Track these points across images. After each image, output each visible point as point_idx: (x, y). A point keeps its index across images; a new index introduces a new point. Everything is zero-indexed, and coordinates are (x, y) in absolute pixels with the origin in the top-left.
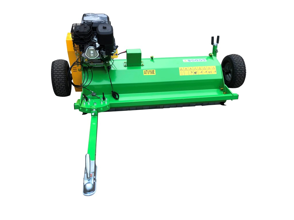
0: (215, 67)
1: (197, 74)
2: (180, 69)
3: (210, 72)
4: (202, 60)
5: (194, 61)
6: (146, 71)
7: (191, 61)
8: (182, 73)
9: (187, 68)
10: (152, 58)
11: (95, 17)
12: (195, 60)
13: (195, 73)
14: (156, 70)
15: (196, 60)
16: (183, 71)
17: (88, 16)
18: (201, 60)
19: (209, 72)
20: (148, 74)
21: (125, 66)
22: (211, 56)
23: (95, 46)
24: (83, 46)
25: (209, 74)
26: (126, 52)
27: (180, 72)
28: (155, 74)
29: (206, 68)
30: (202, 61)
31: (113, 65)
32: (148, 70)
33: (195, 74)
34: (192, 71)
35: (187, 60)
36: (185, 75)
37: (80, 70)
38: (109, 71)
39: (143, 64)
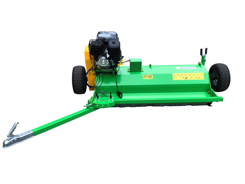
0: (203, 74)
1: (188, 79)
2: (173, 75)
3: (199, 78)
4: (192, 67)
5: (185, 68)
6: (145, 76)
7: (183, 69)
8: (174, 78)
9: (179, 74)
10: (150, 65)
11: (107, 34)
13: (186, 78)
14: (154, 75)
15: (187, 68)
16: (176, 77)
17: (101, 33)
20: (146, 78)
21: (128, 72)
22: (200, 64)
23: (106, 56)
24: (97, 56)
25: (197, 79)
26: (130, 61)
28: (152, 79)
29: (195, 75)
31: (119, 71)
32: (147, 75)
34: (184, 77)
35: (179, 68)
36: (178, 80)
37: (94, 74)
38: (115, 76)
39: (143, 70)
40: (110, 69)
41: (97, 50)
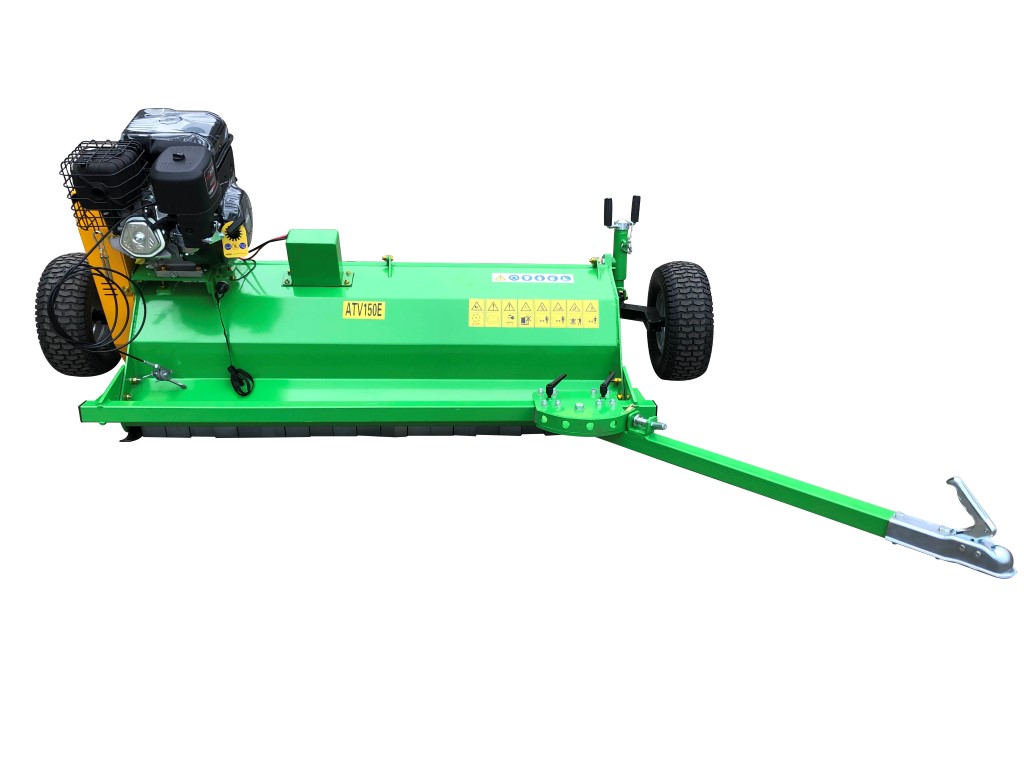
0: (596, 304)
1: (531, 325)
2: (471, 305)
3: (577, 321)
4: (559, 276)
5: (531, 278)
6: (354, 304)
7: (521, 280)
8: (475, 320)
9: (498, 302)
10: (387, 262)
11: (170, 122)
12: (533, 276)
13: (523, 320)
14: (391, 303)
15: (536, 278)
16: (481, 314)
17: (149, 116)
18: (556, 278)
19: (573, 321)
20: (357, 316)
21: (286, 285)
22: (594, 263)
25: (572, 326)
26: (285, 238)
27: (471, 314)
28: (383, 317)
29: (564, 308)
30: (559, 281)
32: (360, 303)
33: (521, 326)
34: (514, 314)
35: (506, 276)
36: (488, 325)
37: (128, 290)
38: (218, 300)
39: (349, 280)
40: (193, 269)
41: (99, 185)
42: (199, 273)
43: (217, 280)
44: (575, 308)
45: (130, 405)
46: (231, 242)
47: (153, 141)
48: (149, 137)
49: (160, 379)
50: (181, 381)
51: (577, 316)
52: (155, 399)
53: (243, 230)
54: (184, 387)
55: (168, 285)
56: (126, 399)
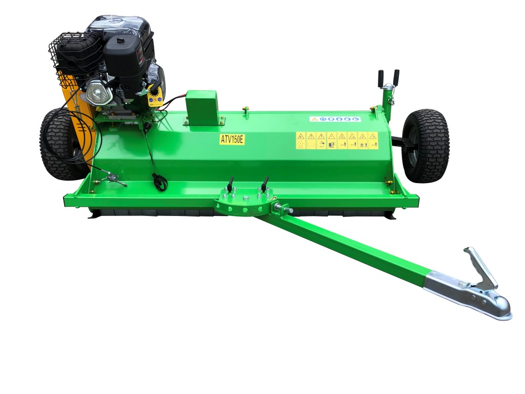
0: (376, 134)
1: (335, 148)
2: (297, 136)
3: (364, 145)
4: (351, 118)
5: (334, 119)
6: (226, 136)
7: (327, 121)
8: (300, 145)
9: (314, 133)
11: (116, 22)
13: (330, 145)
15: (337, 119)
16: (304, 141)
17: (104, 19)
19: (362, 144)
20: (228, 143)
21: (185, 125)
22: (373, 110)
25: (361, 148)
26: (185, 96)
27: (297, 141)
28: (243, 144)
29: (356, 136)
30: (352, 120)
31: (163, 122)
32: (230, 135)
33: (329, 148)
34: (324, 141)
35: (318, 118)
36: (308, 148)
37: (92, 128)
38: (145, 133)
39: (223, 121)
40: (130, 114)
41: (72, 59)
42: (134, 117)
43: (145, 121)
44: (363, 137)
45: (94, 196)
46: (153, 97)
47: (105, 33)
48: (103, 31)
49: (112, 181)
50: (124, 182)
51: (364, 142)
52: (109, 193)
53: (160, 90)
54: (125, 186)
55: (116, 124)
56: (91, 193)
